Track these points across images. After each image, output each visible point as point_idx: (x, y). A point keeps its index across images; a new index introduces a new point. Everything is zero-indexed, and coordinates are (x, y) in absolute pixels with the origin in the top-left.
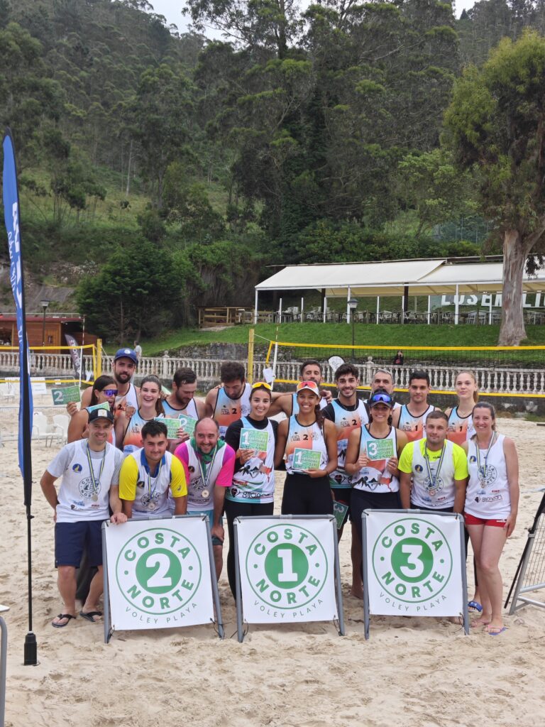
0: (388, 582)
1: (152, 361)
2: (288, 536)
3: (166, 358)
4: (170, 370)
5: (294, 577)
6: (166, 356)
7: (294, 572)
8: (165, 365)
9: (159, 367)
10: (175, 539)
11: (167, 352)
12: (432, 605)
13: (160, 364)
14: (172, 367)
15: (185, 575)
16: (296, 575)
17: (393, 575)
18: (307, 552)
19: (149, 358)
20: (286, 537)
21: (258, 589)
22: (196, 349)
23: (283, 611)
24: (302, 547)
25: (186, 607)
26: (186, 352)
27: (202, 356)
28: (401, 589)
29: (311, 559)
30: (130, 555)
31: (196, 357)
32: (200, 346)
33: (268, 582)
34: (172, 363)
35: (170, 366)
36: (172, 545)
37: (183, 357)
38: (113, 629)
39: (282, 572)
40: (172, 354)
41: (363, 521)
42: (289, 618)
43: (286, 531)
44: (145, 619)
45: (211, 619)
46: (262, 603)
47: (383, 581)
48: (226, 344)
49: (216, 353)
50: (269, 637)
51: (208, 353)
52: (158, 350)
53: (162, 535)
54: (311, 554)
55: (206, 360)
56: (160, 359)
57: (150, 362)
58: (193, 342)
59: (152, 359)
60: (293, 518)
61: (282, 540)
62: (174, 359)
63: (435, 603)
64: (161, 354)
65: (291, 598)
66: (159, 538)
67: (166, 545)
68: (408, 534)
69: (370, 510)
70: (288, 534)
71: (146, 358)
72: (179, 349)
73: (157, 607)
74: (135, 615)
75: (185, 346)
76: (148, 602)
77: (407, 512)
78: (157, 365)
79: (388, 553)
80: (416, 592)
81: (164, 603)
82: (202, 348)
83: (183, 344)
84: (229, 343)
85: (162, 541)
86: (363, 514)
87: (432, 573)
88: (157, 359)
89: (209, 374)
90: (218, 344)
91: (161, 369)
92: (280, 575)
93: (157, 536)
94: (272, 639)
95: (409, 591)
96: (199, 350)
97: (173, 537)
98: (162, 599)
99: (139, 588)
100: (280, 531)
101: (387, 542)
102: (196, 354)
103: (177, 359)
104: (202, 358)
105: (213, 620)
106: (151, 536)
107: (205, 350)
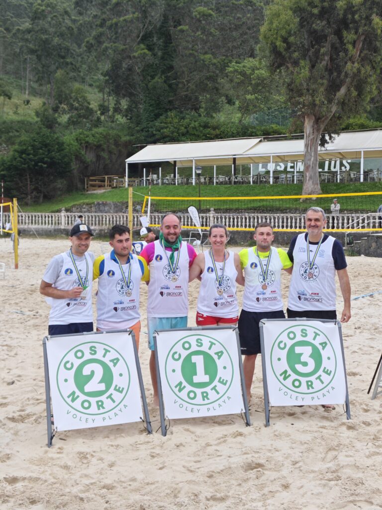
0: (285, 378)
1: (53, 216)
2: (199, 344)
3: (63, 214)
4: (67, 222)
5: (206, 379)
6: (63, 211)
7: (206, 374)
8: (63, 218)
9: (58, 220)
10: (107, 351)
11: (64, 209)
12: (324, 395)
13: (59, 218)
14: (68, 220)
15: (117, 381)
16: (208, 376)
17: (290, 372)
18: (215, 357)
19: (51, 214)
20: (197, 345)
21: (176, 390)
22: (84, 206)
23: (199, 407)
24: (212, 352)
25: (118, 408)
26: (77, 209)
27: (89, 211)
28: (297, 383)
29: (220, 363)
30: (69, 366)
31: (85, 212)
32: (87, 204)
33: (185, 383)
34: (68, 217)
35: (67, 219)
36: (104, 356)
37: (75, 212)
38: (56, 430)
39: (196, 375)
40: (67, 210)
41: (261, 329)
42: (204, 413)
43: (197, 340)
44: (84, 420)
45: (141, 418)
46: (180, 402)
47: (281, 378)
48: (106, 202)
49: (99, 209)
50: (188, 430)
51: (93, 209)
52: (56, 208)
53: (95, 348)
54: (219, 359)
55: (93, 214)
56: (59, 214)
57: (52, 217)
58: (82, 201)
59: (53, 214)
60: (203, 329)
61: (194, 348)
62: (69, 214)
63: (326, 393)
64: (59, 211)
65: (205, 396)
66: (93, 351)
67: (99, 356)
68: (299, 338)
69: (266, 319)
70: (199, 343)
71: (48, 214)
72: (72, 207)
73: (94, 409)
74: (75, 417)
75: (76, 205)
76: (86, 405)
77: (296, 320)
78: (57, 218)
79: (283, 354)
80: (310, 385)
81: (100, 405)
82: (90, 206)
83: (75, 203)
84: (108, 202)
85: (95, 352)
86: (260, 324)
87: (322, 369)
88: (57, 214)
89: (96, 224)
90: (101, 202)
91: (60, 222)
92: (194, 377)
93: (91, 348)
94: (190, 432)
95: (304, 385)
96: (87, 207)
97: (105, 349)
98: (97, 402)
99: (78, 393)
100: (193, 340)
101: (282, 345)
102: (85, 210)
103: (72, 214)
104: (89, 213)
105: (143, 418)
106: (86, 349)
107: (91, 207)
